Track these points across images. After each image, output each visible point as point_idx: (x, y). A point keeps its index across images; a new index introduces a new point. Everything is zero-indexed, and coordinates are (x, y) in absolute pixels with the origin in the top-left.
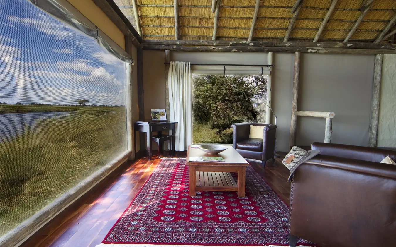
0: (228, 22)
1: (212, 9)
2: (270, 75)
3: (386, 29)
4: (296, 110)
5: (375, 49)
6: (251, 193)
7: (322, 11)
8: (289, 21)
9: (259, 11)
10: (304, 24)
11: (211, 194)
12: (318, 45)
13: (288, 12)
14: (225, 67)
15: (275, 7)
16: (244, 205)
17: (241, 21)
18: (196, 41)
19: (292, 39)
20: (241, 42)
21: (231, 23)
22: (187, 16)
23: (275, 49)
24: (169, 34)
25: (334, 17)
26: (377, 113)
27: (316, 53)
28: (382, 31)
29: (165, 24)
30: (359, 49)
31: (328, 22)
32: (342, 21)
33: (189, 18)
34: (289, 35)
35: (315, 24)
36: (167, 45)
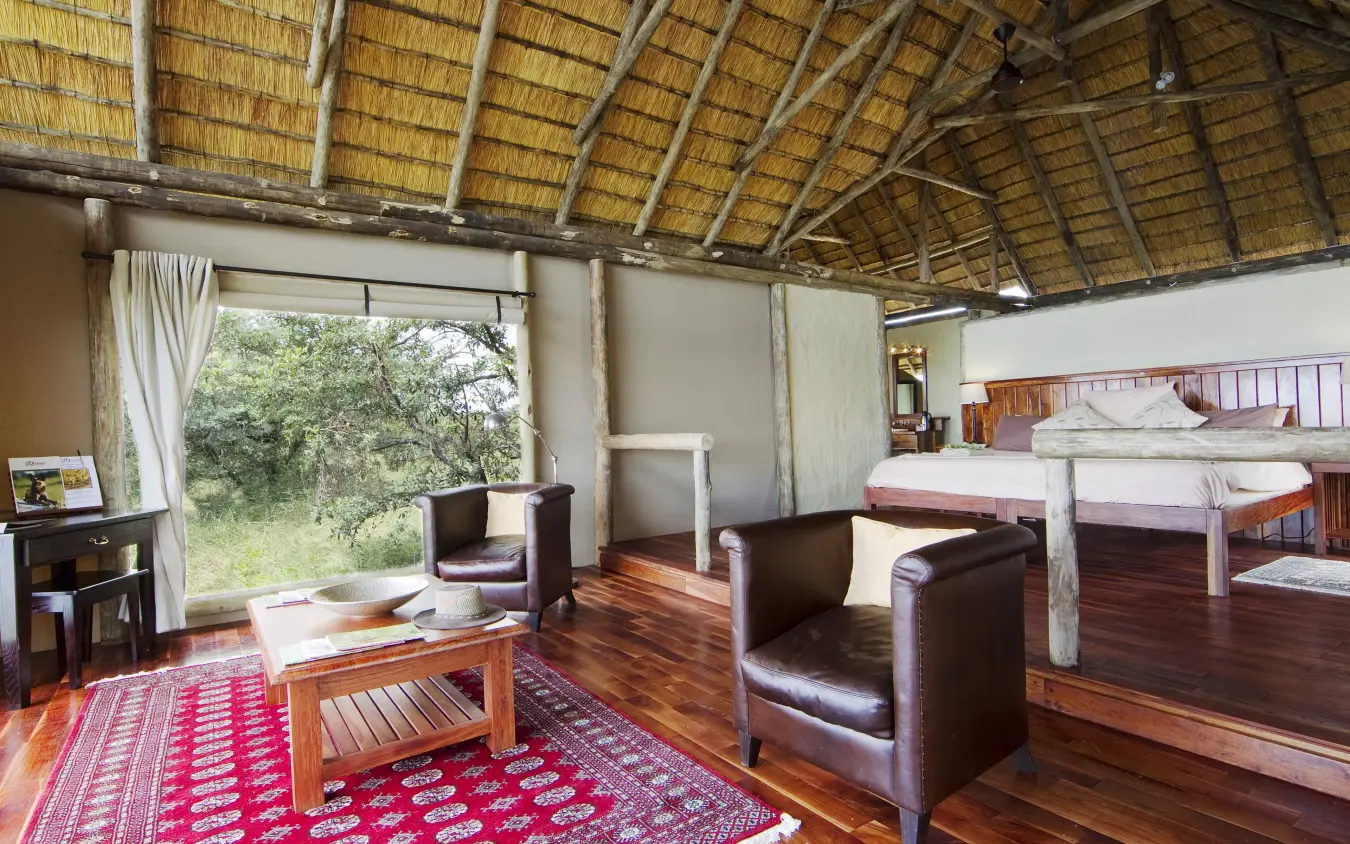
0: (370, 130)
1: (311, 74)
2: (525, 323)
3: (786, 226)
4: (606, 431)
5: (767, 270)
6: (533, 728)
7: (652, 155)
8: (567, 167)
9: (478, 119)
10: (609, 180)
11: (388, 775)
12: (648, 245)
13: (564, 139)
14: (366, 288)
15: (527, 116)
16: (523, 776)
17: (418, 136)
18: (241, 181)
19: (578, 219)
20: (421, 208)
21: (381, 136)
22: (196, 75)
23: (534, 244)
24: (100, 132)
25: (679, 177)
26: (788, 429)
27: (642, 266)
28: (777, 228)
29: (79, 83)
30: (737, 268)
31: (667, 186)
32: (698, 189)
33: (205, 85)
34: (571, 209)
35: (635, 187)
36: (93, 177)
